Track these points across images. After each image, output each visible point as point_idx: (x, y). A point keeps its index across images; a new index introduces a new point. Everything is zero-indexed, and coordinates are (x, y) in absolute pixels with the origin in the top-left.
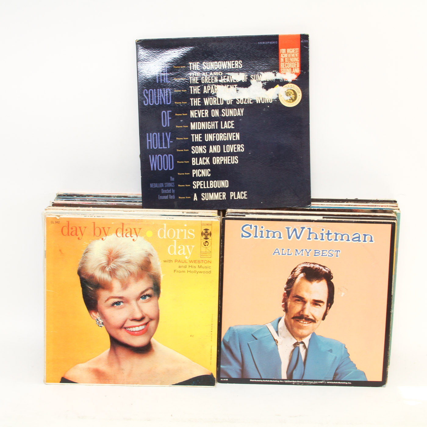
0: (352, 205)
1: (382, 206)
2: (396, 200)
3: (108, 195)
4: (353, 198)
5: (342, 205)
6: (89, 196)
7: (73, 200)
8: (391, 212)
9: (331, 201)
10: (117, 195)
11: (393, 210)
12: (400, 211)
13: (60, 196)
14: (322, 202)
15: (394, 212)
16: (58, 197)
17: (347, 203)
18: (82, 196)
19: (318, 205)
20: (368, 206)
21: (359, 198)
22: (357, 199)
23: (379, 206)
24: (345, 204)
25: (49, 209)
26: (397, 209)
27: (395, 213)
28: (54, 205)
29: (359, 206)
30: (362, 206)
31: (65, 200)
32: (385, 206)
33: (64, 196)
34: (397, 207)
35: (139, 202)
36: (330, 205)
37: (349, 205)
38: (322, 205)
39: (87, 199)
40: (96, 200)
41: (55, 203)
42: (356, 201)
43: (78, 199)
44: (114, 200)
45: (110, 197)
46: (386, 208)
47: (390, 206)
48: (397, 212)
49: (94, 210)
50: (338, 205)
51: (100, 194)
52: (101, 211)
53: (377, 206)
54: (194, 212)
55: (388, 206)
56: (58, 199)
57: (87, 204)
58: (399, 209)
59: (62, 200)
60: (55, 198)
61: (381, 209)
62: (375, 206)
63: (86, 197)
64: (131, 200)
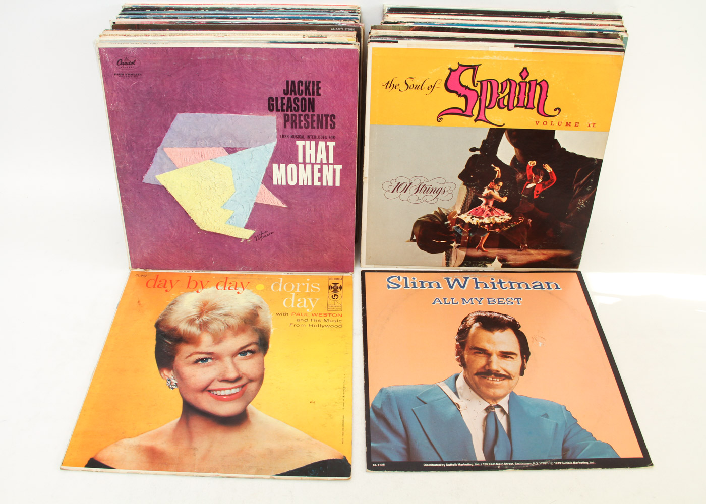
0: (556, 23)
1: (601, 25)
2: (621, 15)
3: (197, 6)
4: (557, 10)
5: (542, 23)
6: (168, 9)
7: (144, 18)
8: (615, 37)
9: (526, 15)
10: (209, 6)
11: (620, 33)
12: (628, 35)
13: (127, 11)
14: (512, 17)
15: (619, 37)
16: (123, 13)
17: (549, 18)
18: (159, 9)
19: (507, 21)
20: (581, 24)
21: (567, 11)
22: (564, 12)
23: (597, 25)
24: (546, 20)
25: (104, 35)
26: (623, 32)
27: (622, 38)
28: (116, 27)
29: (568, 24)
30: (572, 24)
31: (131, 18)
32: (605, 25)
33: (132, 9)
34: (623, 26)
35: (239, 19)
36: (525, 22)
37: (553, 23)
38: (512, 21)
39: (164, 16)
40: (177, 16)
41: (116, 24)
42: (562, 15)
43: (151, 16)
44: (202, 16)
45: (199, 9)
46: (607, 29)
47: (612, 25)
48: (624, 37)
49: (171, 35)
50: (536, 23)
51: (185, 6)
52: (181, 36)
53: (594, 25)
54: (320, 36)
55: (609, 25)
56: (123, 16)
57: (163, 24)
58: (626, 31)
59: (126, 18)
60: (119, 13)
61: (600, 31)
62: (591, 25)
63: (164, 11)
64: (228, 15)
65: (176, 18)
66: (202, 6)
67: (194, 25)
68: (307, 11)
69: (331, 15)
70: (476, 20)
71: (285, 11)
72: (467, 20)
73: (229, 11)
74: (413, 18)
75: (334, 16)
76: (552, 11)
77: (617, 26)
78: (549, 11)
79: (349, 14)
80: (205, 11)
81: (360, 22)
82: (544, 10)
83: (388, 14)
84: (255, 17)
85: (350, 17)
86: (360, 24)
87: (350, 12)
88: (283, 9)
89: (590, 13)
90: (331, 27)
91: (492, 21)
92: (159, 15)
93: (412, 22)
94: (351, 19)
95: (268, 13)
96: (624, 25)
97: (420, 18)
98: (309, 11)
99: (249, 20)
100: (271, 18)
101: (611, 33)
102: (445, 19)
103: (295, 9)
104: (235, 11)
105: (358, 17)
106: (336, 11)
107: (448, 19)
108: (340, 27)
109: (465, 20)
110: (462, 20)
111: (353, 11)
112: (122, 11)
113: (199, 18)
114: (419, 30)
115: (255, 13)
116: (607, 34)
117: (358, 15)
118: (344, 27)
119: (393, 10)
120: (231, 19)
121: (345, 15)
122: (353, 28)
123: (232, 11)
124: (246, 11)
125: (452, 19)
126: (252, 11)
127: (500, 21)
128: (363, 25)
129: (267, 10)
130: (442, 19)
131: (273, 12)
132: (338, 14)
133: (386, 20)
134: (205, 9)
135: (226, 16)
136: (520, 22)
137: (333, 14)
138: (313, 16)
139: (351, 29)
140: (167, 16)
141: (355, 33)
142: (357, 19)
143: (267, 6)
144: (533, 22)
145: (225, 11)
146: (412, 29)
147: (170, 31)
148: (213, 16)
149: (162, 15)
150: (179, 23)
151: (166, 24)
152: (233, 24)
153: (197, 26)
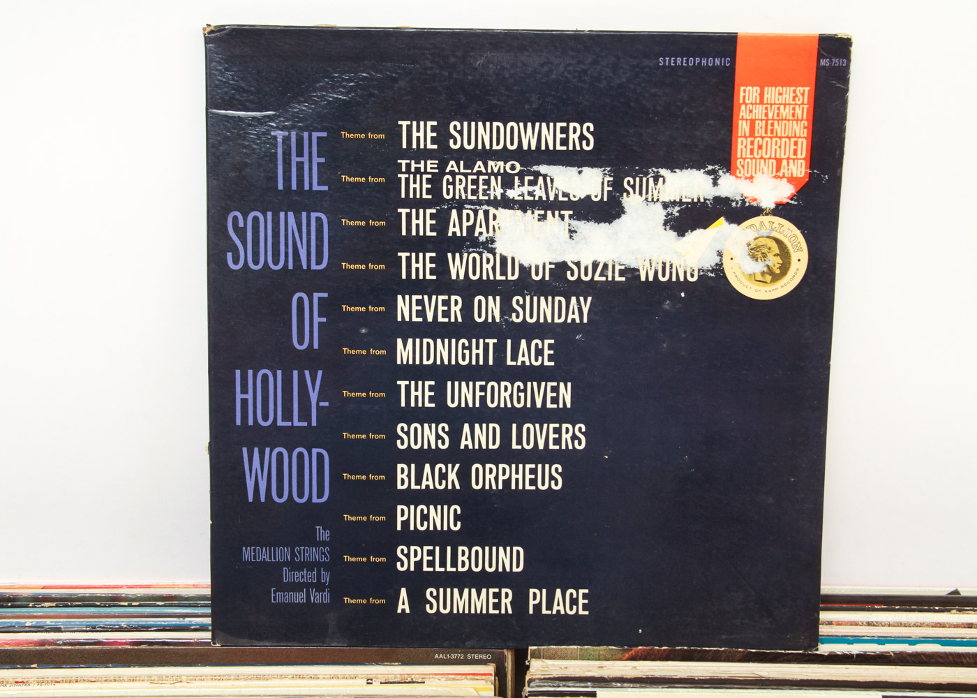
3: (111, 593)
5: (942, 625)
6: (38, 600)
17: (960, 611)
36: (901, 625)
39: (29, 622)
40: (60, 622)
44: (124, 622)
45: (114, 600)
49: (41, 682)
50: (928, 625)
52: (66, 685)
54: (409, 680)
57: (24, 648)
63: (27, 606)
64: (187, 620)
65: (58, 630)
66: (123, 592)
73: (189, 606)
78: (956, 592)
80: (130, 606)
82: (941, 589)
114: (645, 659)
120: (195, 630)
123: (196, 606)
127: (839, 624)
134: (129, 600)
135: (182, 622)
136: (889, 625)
140: (34, 622)
141: (490, 668)
144: (921, 625)
145: (179, 606)
146: (627, 655)
147: (40, 667)
148: (151, 621)
149: (23, 621)
150: (65, 644)
151: (32, 648)
152: (197, 644)
153: (109, 651)
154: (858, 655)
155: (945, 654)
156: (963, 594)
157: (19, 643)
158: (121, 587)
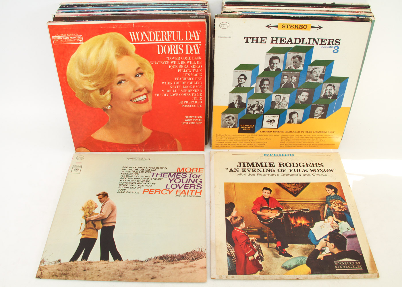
0: (330, 11)
1: (358, 12)
2: (370, 5)
3: (106, 3)
4: (330, 2)
5: (321, 11)
6: (88, 5)
7: (73, 12)
9: (311, 6)
10: (113, 3)
11: (370, 18)
12: (375, 18)
13: (62, 8)
14: (303, 7)
17: (326, 8)
18: (82, 6)
19: (300, 10)
20: (345, 12)
21: (337, 3)
22: (334, 3)
23: (355, 12)
24: (324, 9)
26: (372, 17)
27: (371, 21)
28: (56, 19)
29: (337, 11)
30: (340, 11)
31: (65, 13)
32: (360, 12)
33: (66, 6)
34: (371, 13)
35: (132, 11)
36: (311, 10)
37: (328, 11)
38: (303, 10)
39: (85, 10)
40: (93, 10)
41: (56, 17)
42: (333, 5)
43: (77, 11)
44: (109, 10)
45: (107, 5)
46: (362, 15)
47: (364, 12)
48: (372, 20)
50: (318, 11)
51: (98, 3)
53: (353, 12)
55: (363, 12)
56: (60, 11)
57: (85, 16)
58: (373, 16)
59: (62, 13)
60: (58, 9)
61: (358, 16)
62: (352, 12)
63: (85, 7)
64: (125, 9)
65: (93, 12)
66: (109, 3)
67: (104, 17)
68: (174, 5)
69: (190, 8)
70: (280, 10)
71: (161, 5)
72: (275, 9)
73: (126, 6)
74: (242, 9)
75: (192, 8)
76: (327, 3)
77: (367, 12)
78: (325, 3)
79: (201, 6)
80: (111, 6)
81: (208, 12)
82: (322, 2)
83: (226, 6)
84: (142, 10)
85: (202, 8)
86: (208, 13)
87: (201, 5)
88: (159, 3)
89: (350, 4)
90: (190, 16)
91: (290, 10)
92: (82, 10)
93: (241, 12)
94: (202, 10)
95: (150, 7)
96: (371, 11)
97: (246, 9)
98: (176, 5)
99: (139, 12)
100: (152, 10)
101: (365, 17)
102: (261, 9)
103: (167, 4)
104: (129, 6)
105: (207, 9)
106: (193, 5)
107: (263, 9)
108: (196, 16)
109: (274, 9)
110: (272, 9)
111: (203, 5)
112: (60, 8)
113: (107, 12)
114: (246, 17)
115: (142, 7)
116: (363, 18)
117: (207, 7)
118: (198, 16)
119: (228, 4)
120: (127, 11)
121: (198, 7)
122: (204, 16)
123: (128, 6)
124: (136, 6)
125: (265, 9)
126: (140, 6)
127: (295, 10)
128: (210, 14)
129: (149, 5)
130: (259, 9)
131: (153, 6)
132: (194, 6)
133: (224, 10)
134: (111, 5)
135: (124, 9)
136: (308, 11)
137: (191, 6)
138: (179, 8)
139: (203, 17)
140: (87, 10)
141: (205, 20)
142: (206, 10)
143: (149, 2)
144: (316, 11)
145: (123, 6)
146: (241, 17)
147: (89, 21)
148: (116, 9)
149: (84, 10)
150: (95, 15)
151: (86, 16)
152: (128, 15)
153: (106, 17)
154: (300, 17)
155: (322, 17)
156: (326, 4)
157: (83, 15)
158: (109, 2)
